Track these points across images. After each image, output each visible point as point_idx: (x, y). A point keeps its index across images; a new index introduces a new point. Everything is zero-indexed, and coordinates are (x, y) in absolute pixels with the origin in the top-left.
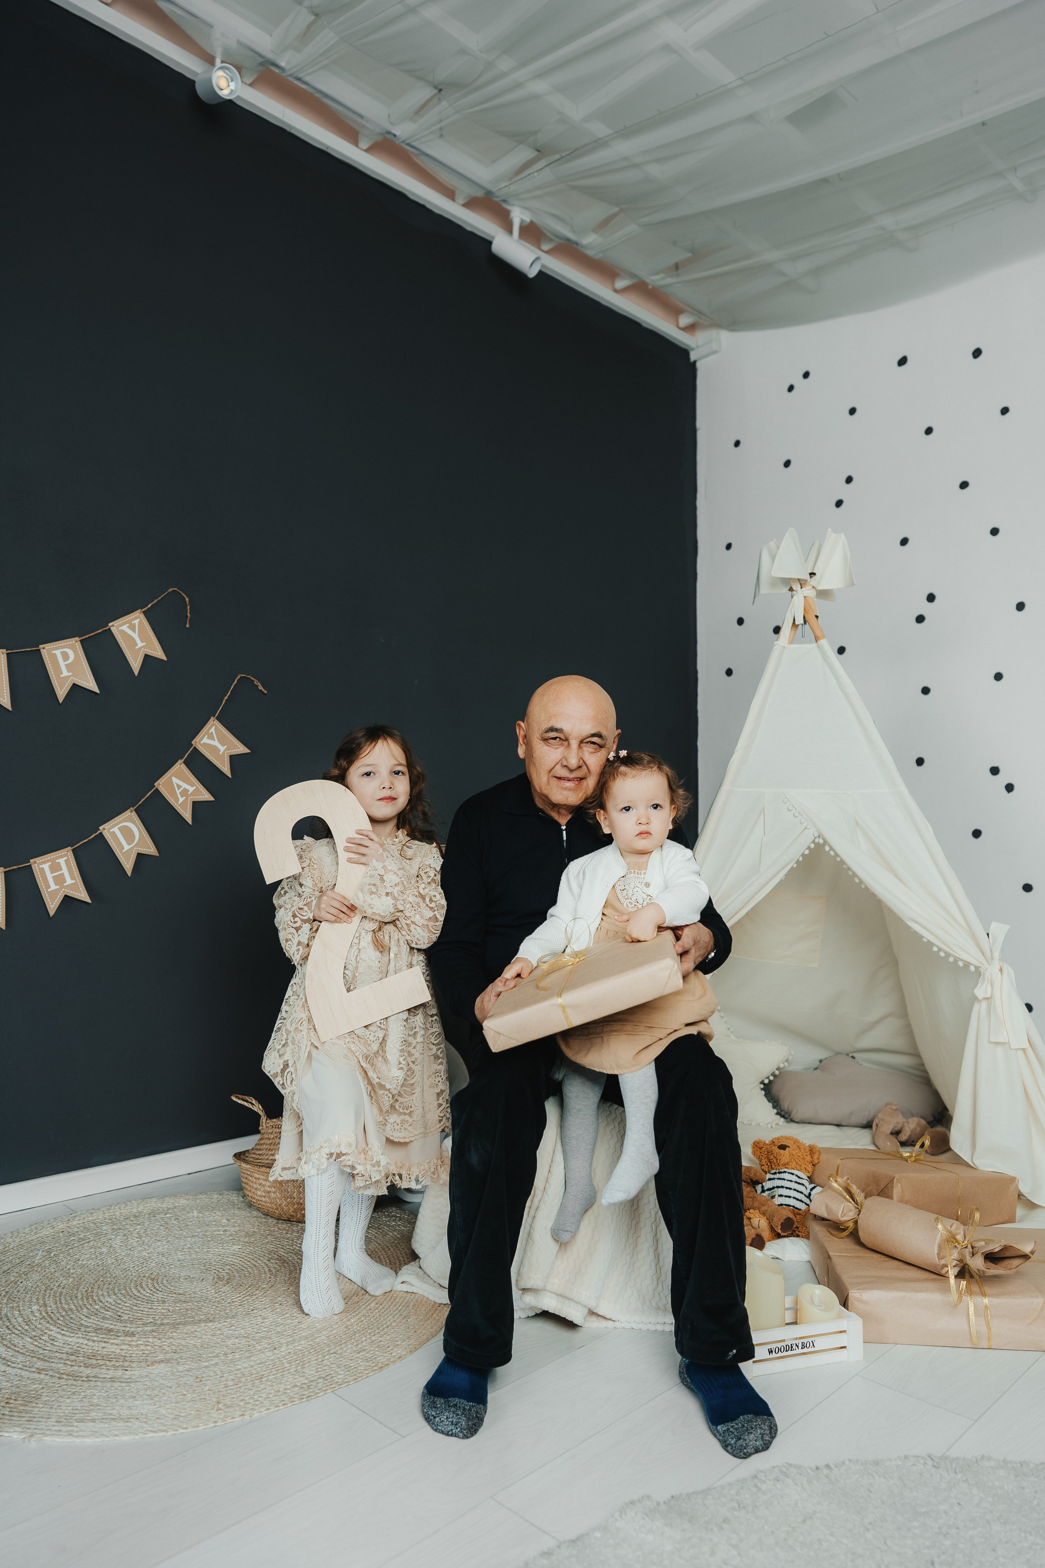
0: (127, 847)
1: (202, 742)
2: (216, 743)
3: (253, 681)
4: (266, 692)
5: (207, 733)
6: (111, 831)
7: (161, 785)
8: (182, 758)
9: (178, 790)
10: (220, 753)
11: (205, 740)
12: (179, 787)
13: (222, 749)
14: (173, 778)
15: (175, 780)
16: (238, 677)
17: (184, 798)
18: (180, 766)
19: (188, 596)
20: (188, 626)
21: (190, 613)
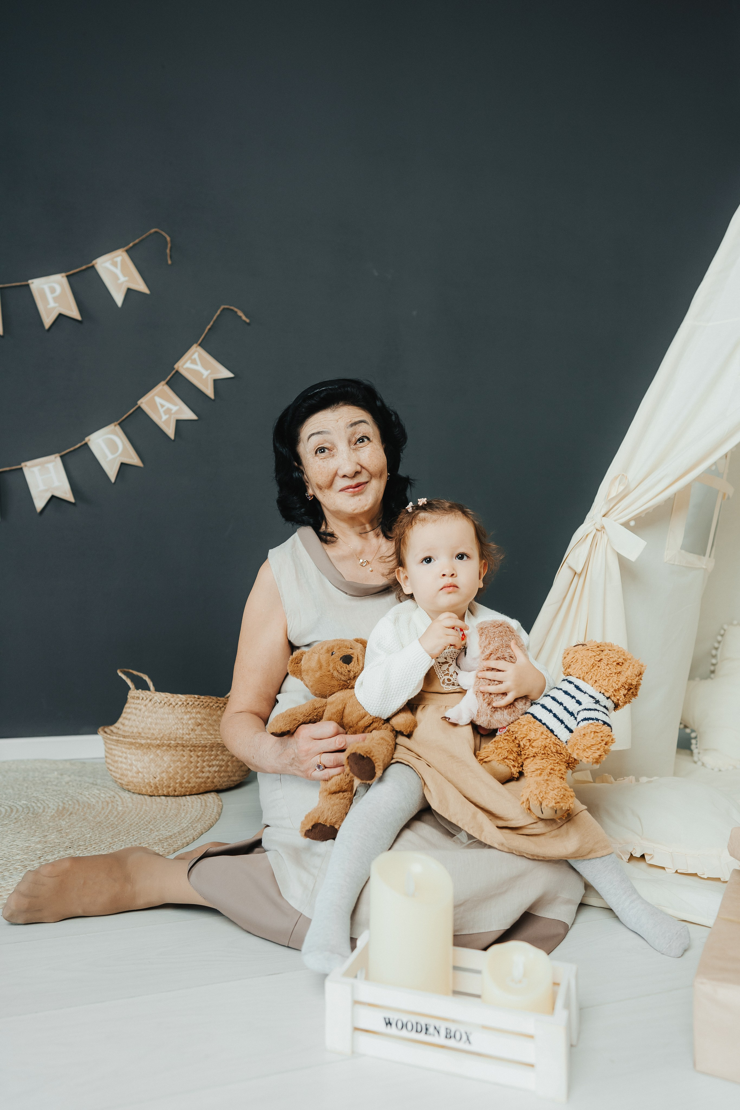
0: (110, 457)
1: (184, 367)
2: (199, 368)
3: (236, 312)
4: (248, 321)
5: (190, 358)
6: (95, 442)
7: (144, 403)
8: (164, 380)
9: (161, 408)
10: (204, 377)
11: (188, 365)
12: (162, 406)
13: (205, 373)
14: (156, 398)
15: (158, 400)
16: (221, 309)
17: (167, 416)
18: (162, 388)
19: (169, 236)
20: (170, 262)
21: (171, 250)
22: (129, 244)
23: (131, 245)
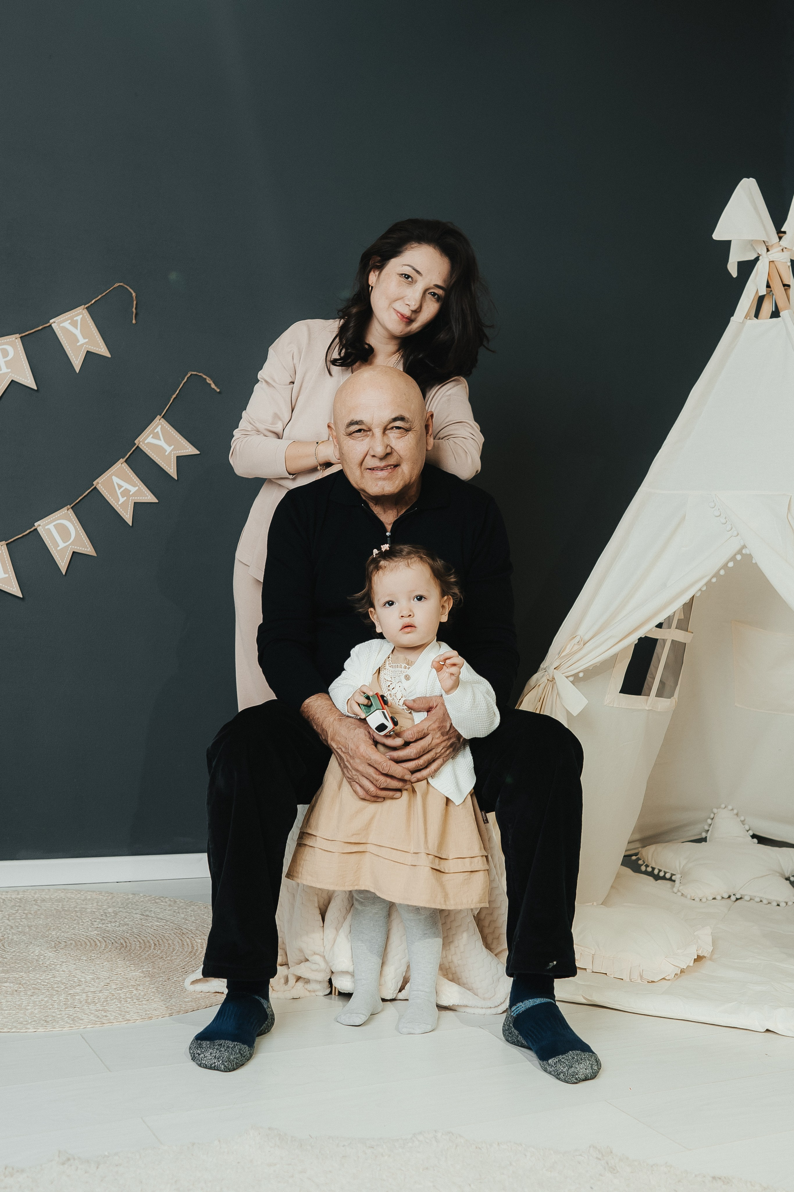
0: (62, 545)
1: (146, 442)
2: (162, 443)
3: (205, 379)
4: (218, 390)
5: (152, 432)
6: (46, 527)
7: (100, 483)
8: (123, 457)
9: (119, 489)
10: (167, 454)
11: (150, 440)
12: (120, 487)
13: (168, 449)
14: (114, 477)
15: (116, 480)
16: (189, 375)
17: (125, 498)
18: (121, 466)
19: (135, 292)
20: (134, 322)
21: (136, 309)
22: (92, 300)
23: (93, 301)
